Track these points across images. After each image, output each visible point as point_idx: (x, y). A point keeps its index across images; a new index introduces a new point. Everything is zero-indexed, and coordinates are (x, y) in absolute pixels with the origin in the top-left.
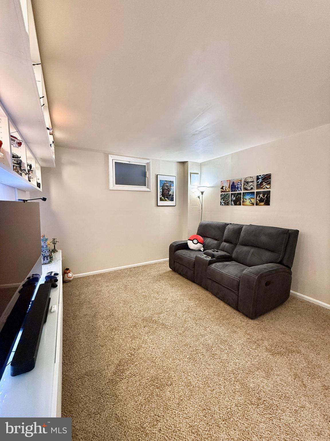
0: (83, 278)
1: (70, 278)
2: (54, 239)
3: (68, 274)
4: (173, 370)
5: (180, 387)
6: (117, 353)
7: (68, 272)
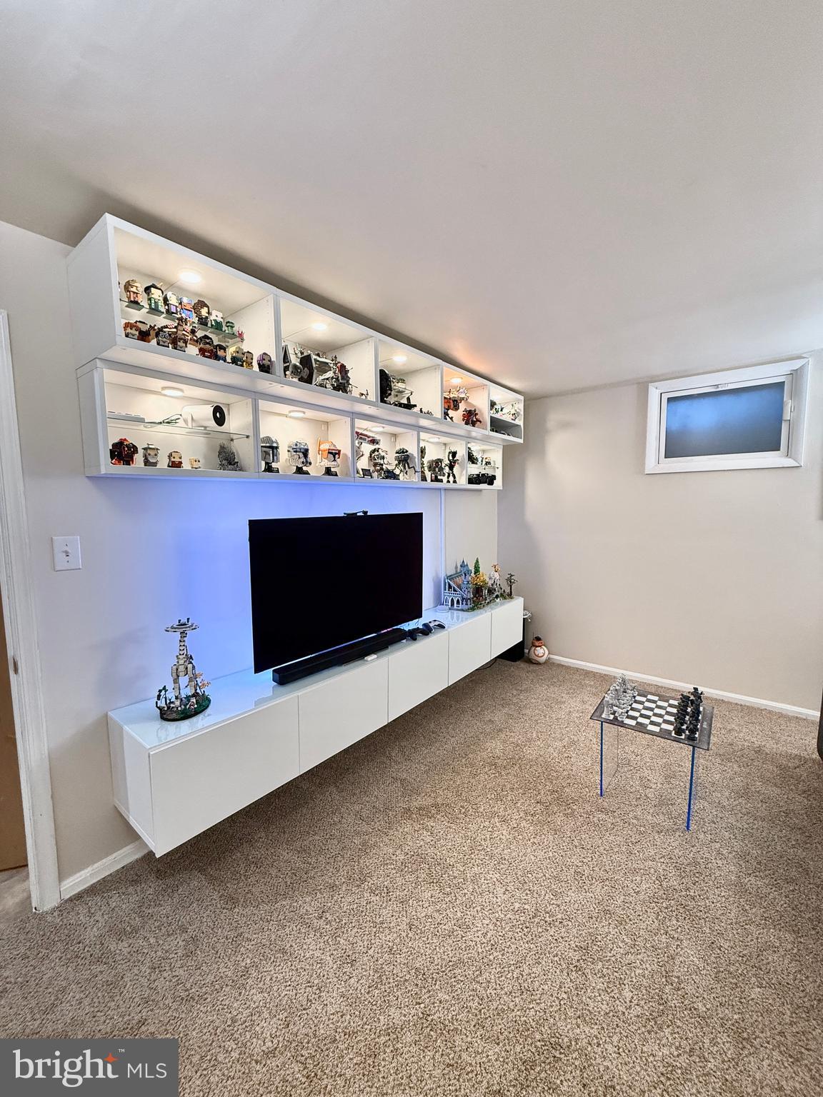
0: (568, 668)
1: (538, 656)
2: (512, 576)
3: (537, 648)
4: (476, 887)
5: (448, 911)
6: (454, 794)
7: (537, 644)
